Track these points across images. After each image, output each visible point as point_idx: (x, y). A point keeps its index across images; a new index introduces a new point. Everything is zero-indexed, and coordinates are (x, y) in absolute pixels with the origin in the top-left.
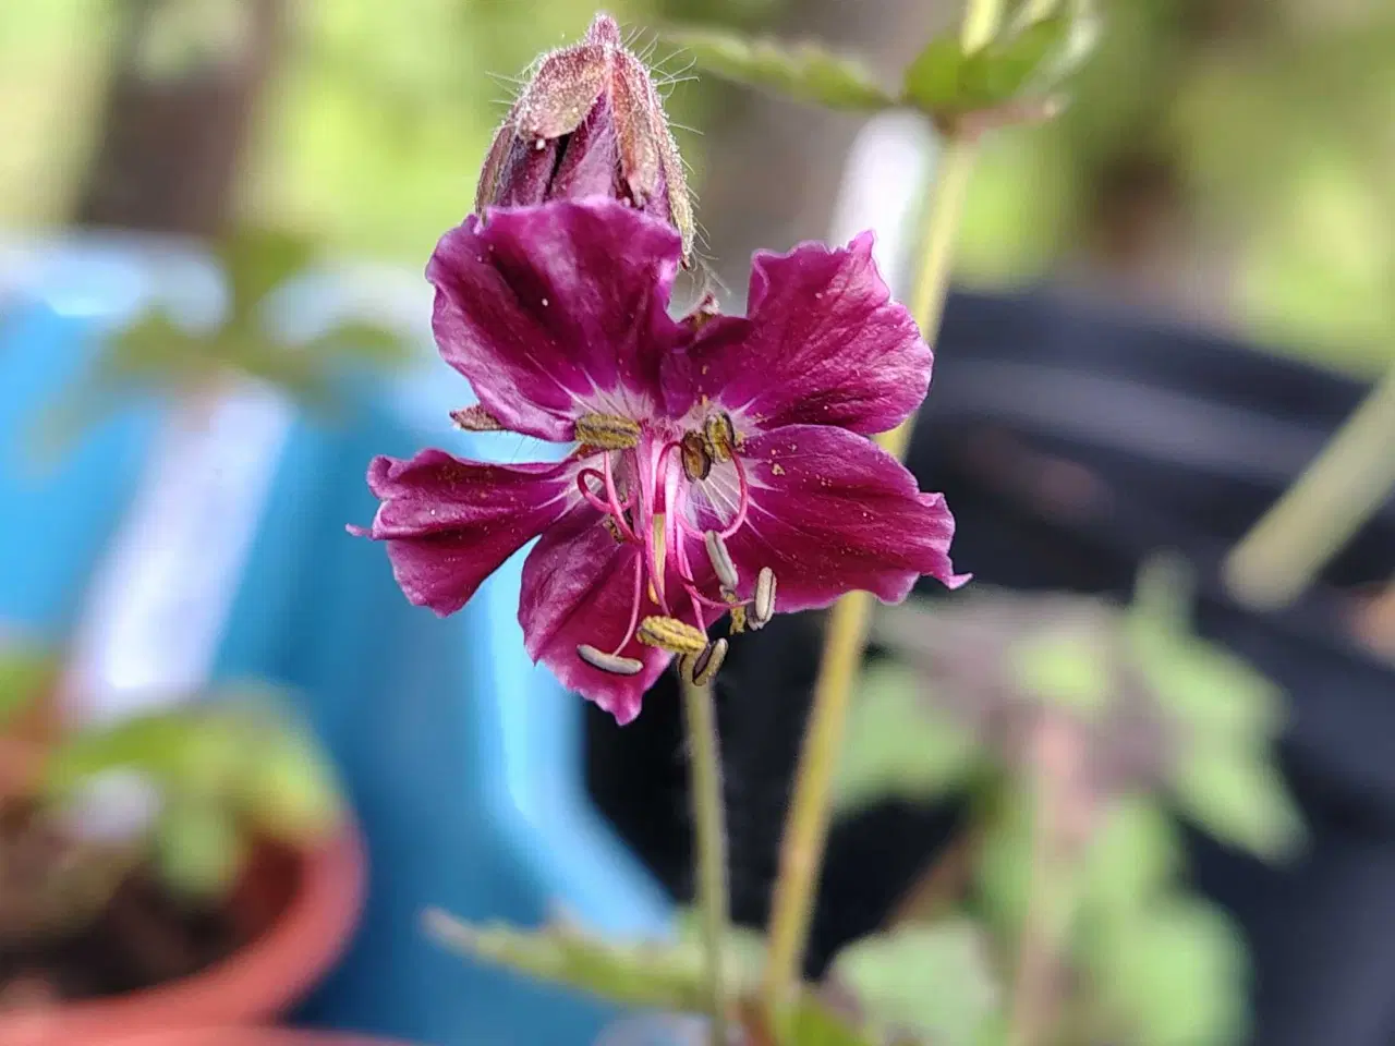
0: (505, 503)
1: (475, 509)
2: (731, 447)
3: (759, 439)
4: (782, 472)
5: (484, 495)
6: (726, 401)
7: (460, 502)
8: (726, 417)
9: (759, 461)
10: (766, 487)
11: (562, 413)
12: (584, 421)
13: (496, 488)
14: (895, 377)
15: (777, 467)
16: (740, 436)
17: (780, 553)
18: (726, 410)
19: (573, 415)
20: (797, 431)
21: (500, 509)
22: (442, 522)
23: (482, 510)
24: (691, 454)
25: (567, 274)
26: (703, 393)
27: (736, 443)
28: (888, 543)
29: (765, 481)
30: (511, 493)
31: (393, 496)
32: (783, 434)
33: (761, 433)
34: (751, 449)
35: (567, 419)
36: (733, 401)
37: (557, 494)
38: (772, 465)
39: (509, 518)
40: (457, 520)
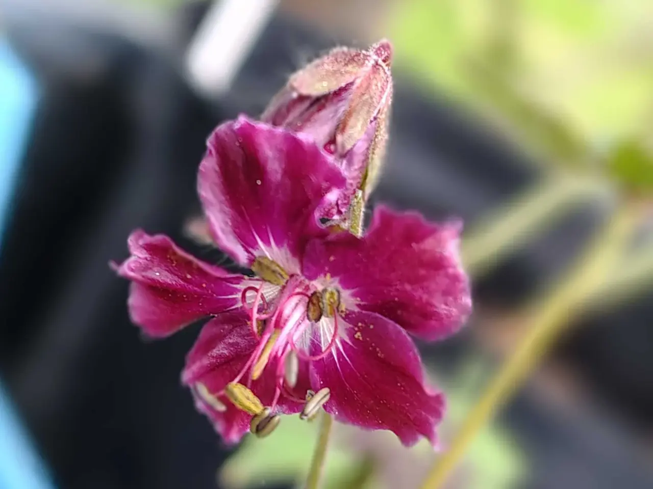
0: (200, 287)
1: (182, 283)
2: (336, 311)
3: (354, 312)
4: (361, 338)
5: (189, 276)
6: (341, 282)
7: (175, 275)
8: (338, 292)
9: (351, 326)
10: (350, 343)
11: (250, 249)
12: (260, 260)
13: (197, 275)
14: (445, 312)
15: (359, 334)
16: (343, 307)
17: (347, 385)
18: (340, 287)
19: (256, 253)
20: (376, 318)
21: (196, 289)
22: (161, 281)
23: (186, 284)
24: (314, 304)
25: (277, 172)
26: (328, 272)
27: (340, 310)
28: (407, 408)
29: (350, 339)
30: (205, 281)
31: (141, 256)
32: (369, 316)
33: (357, 310)
34: (348, 317)
35: (252, 254)
36: (346, 284)
37: (232, 294)
38: (356, 332)
39: (200, 296)
40: (170, 284)
